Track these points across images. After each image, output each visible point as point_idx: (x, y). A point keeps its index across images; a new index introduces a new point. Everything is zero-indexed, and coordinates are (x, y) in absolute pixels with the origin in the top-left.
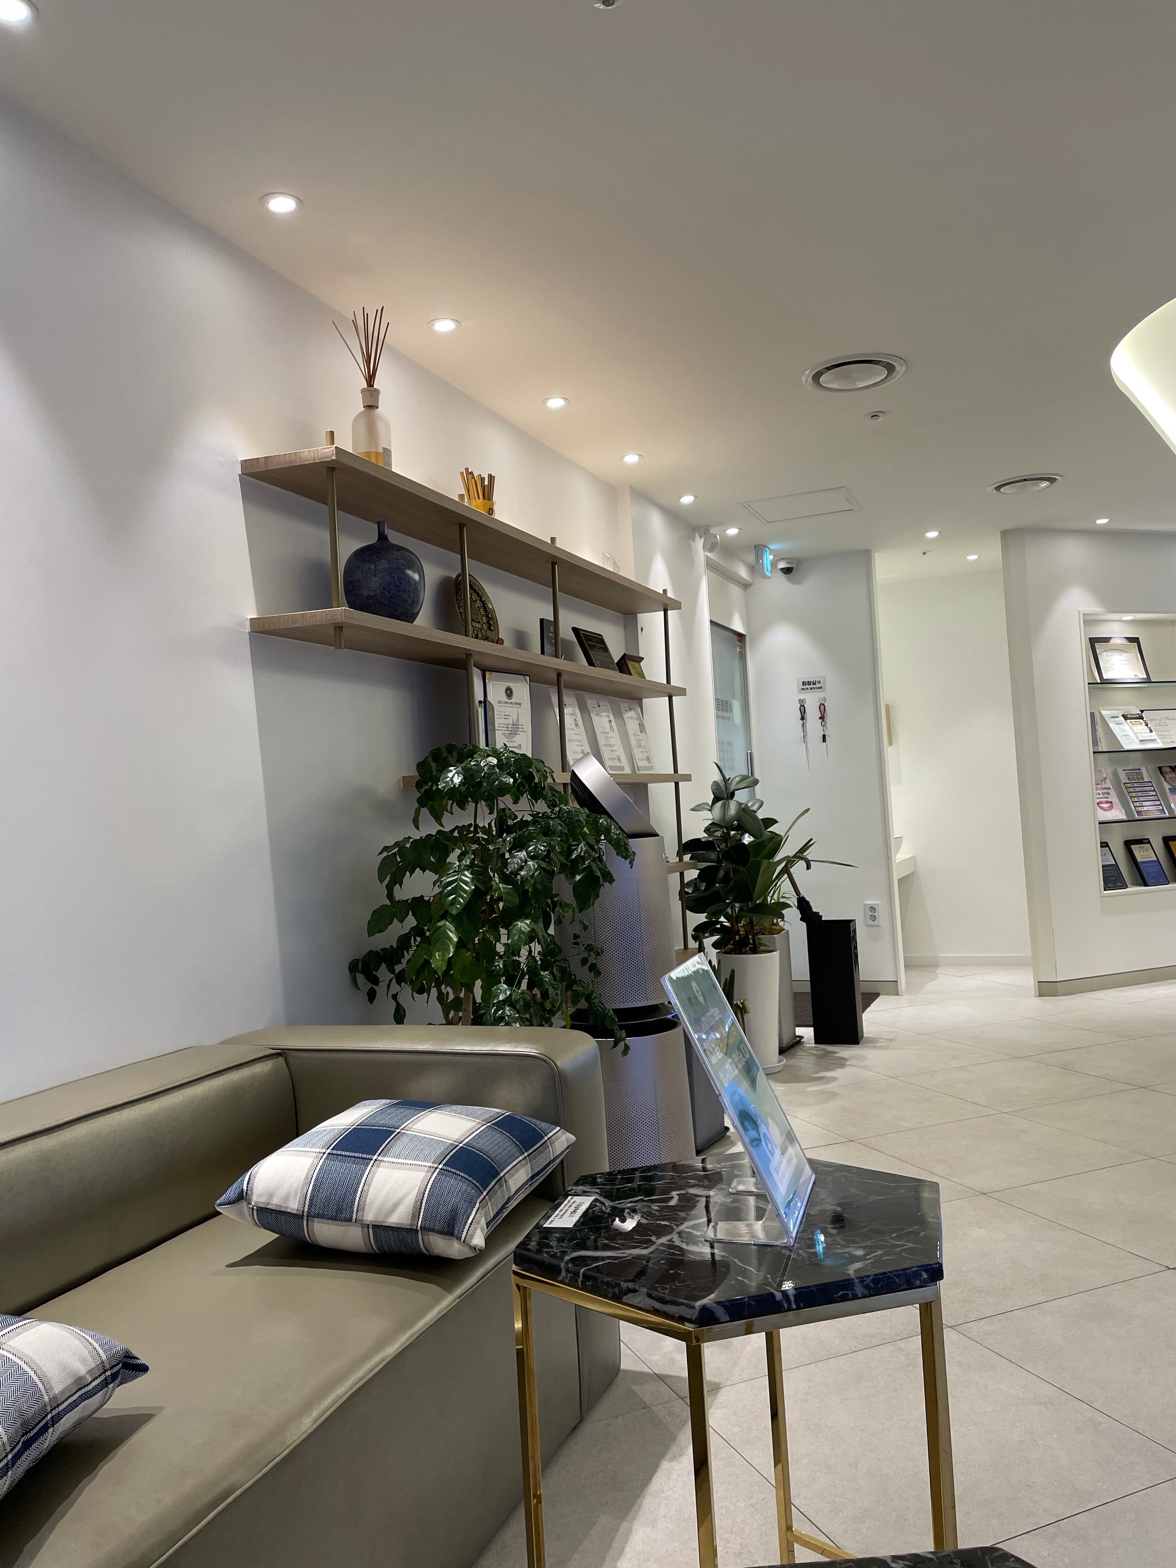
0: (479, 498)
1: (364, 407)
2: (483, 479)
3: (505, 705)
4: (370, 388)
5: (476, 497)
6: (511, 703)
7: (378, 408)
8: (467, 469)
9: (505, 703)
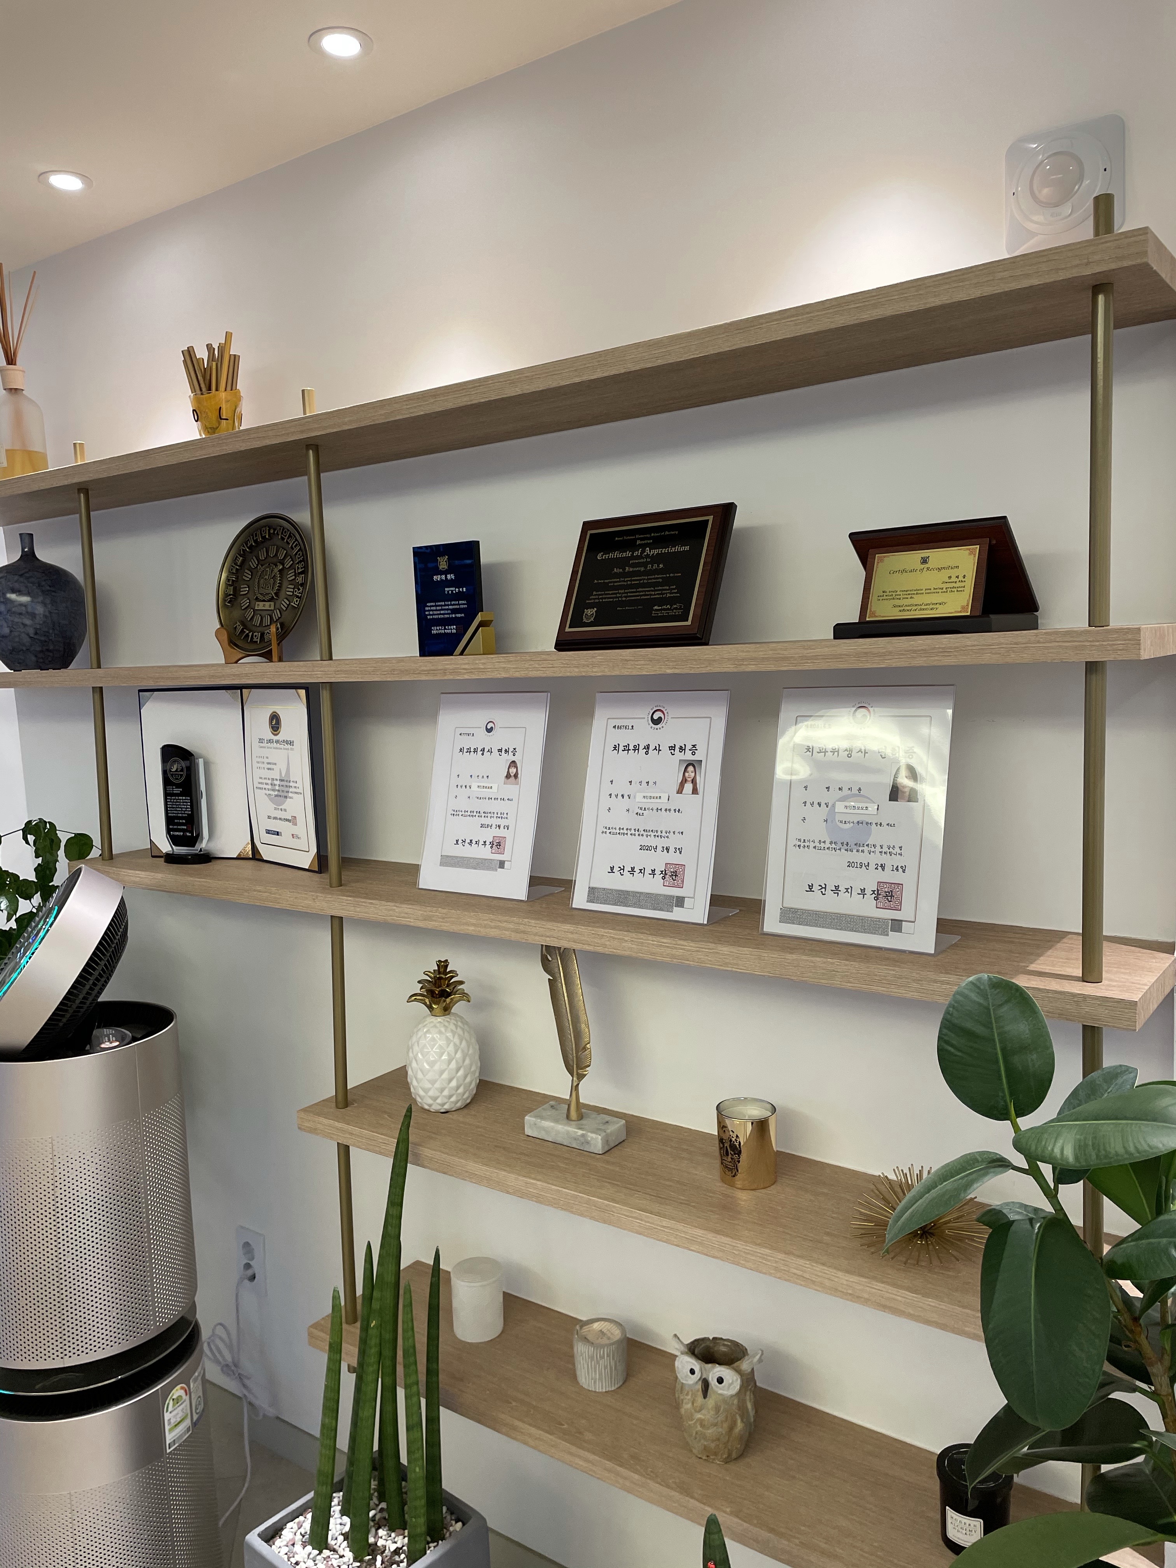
3: (269, 745)
6: (277, 742)
9: (270, 741)
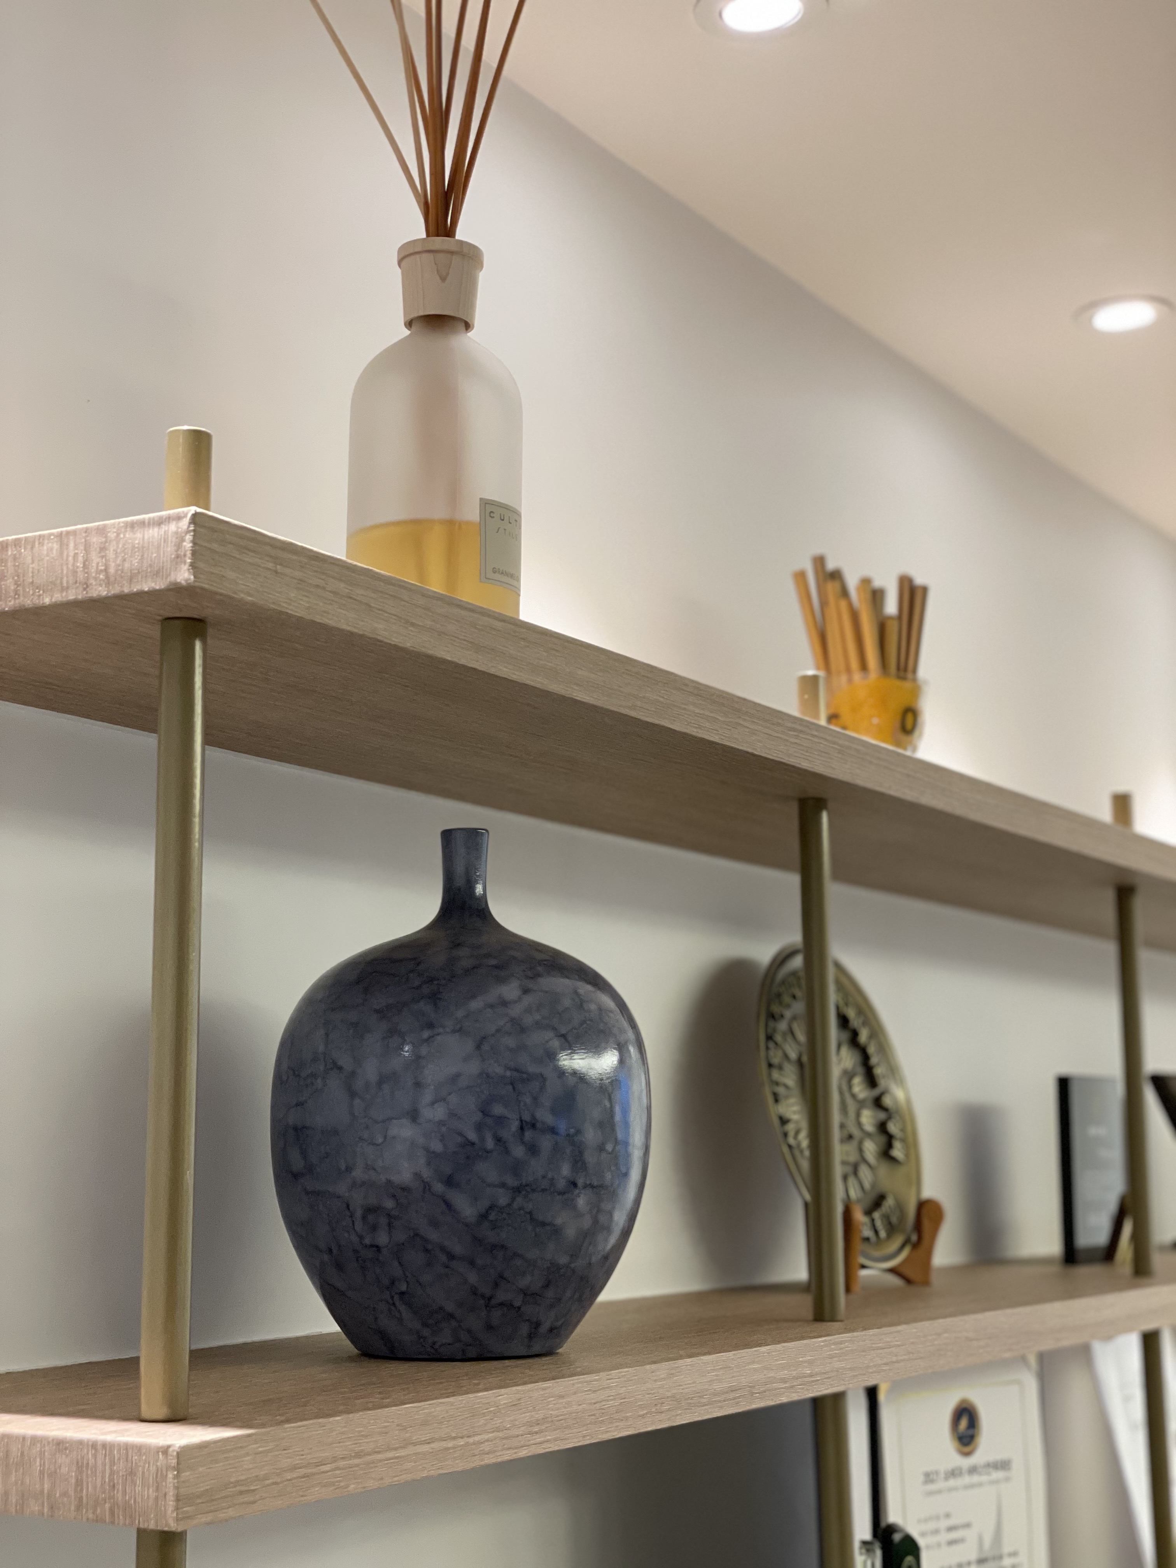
0: (864, 667)
1: (409, 324)
2: (877, 596)
3: (952, 1482)
4: (439, 242)
5: (854, 663)
6: (973, 1469)
7: (468, 326)
8: (819, 561)
9: (954, 1473)
